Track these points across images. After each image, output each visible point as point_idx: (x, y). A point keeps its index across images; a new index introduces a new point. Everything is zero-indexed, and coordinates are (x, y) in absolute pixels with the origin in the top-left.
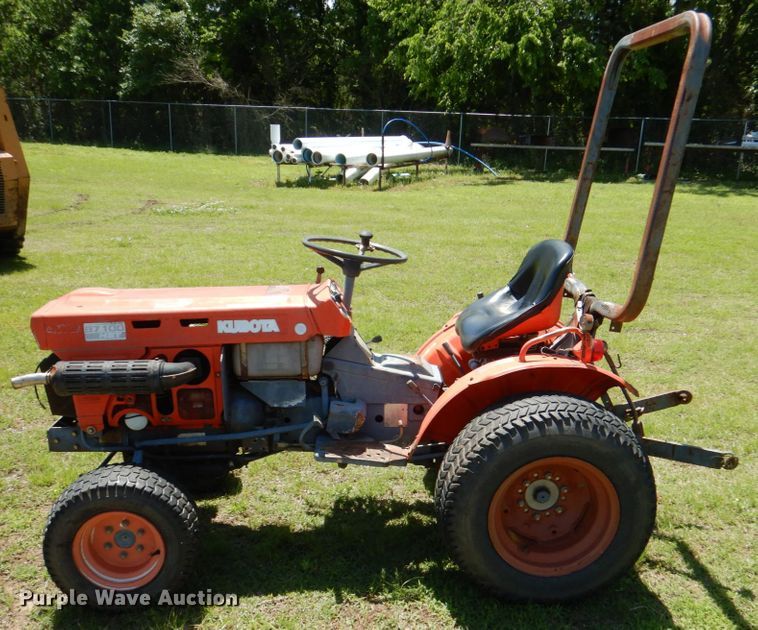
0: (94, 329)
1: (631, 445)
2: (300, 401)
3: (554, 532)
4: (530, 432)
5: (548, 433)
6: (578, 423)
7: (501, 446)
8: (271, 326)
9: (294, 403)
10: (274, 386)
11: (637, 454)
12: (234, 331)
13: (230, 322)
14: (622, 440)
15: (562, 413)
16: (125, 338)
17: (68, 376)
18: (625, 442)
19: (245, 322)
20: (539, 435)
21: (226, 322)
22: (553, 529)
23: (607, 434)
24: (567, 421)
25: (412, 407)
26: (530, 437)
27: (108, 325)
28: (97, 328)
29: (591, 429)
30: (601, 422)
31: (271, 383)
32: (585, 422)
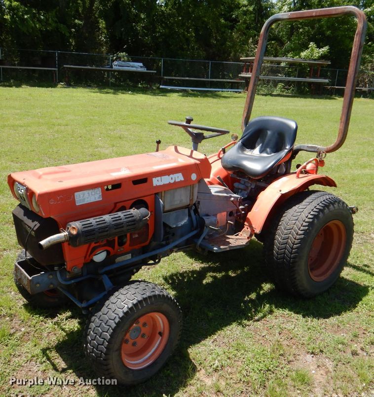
0: (82, 196)
2: (186, 221)
8: (179, 177)
9: (183, 223)
10: (174, 214)
12: (161, 184)
13: (159, 178)
16: (101, 199)
17: (86, 232)
19: (167, 177)
21: (157, 178)
25: (229, 213)
27: (90, 191)
28: (84, 194)
31: (172, 213)
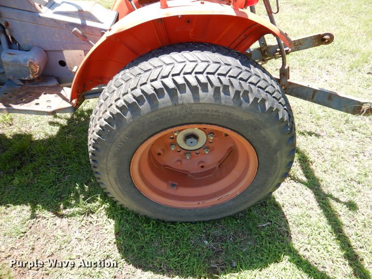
1: (277, 110)
3: (202, 167)
4: (159, 100)
5: (180, 102)
6: (217, 90)
7: (128, 116)
11: (283, 119)
14: (267, 105)
15: (199, 76)
18: (271, 108)
20: (170, 104)
22: (201, 165)
23: (251, 100)
24: (204, 86)
26: (160, 107)
29: (232, 95)
30: (246, 86)
32: (226, 88)
